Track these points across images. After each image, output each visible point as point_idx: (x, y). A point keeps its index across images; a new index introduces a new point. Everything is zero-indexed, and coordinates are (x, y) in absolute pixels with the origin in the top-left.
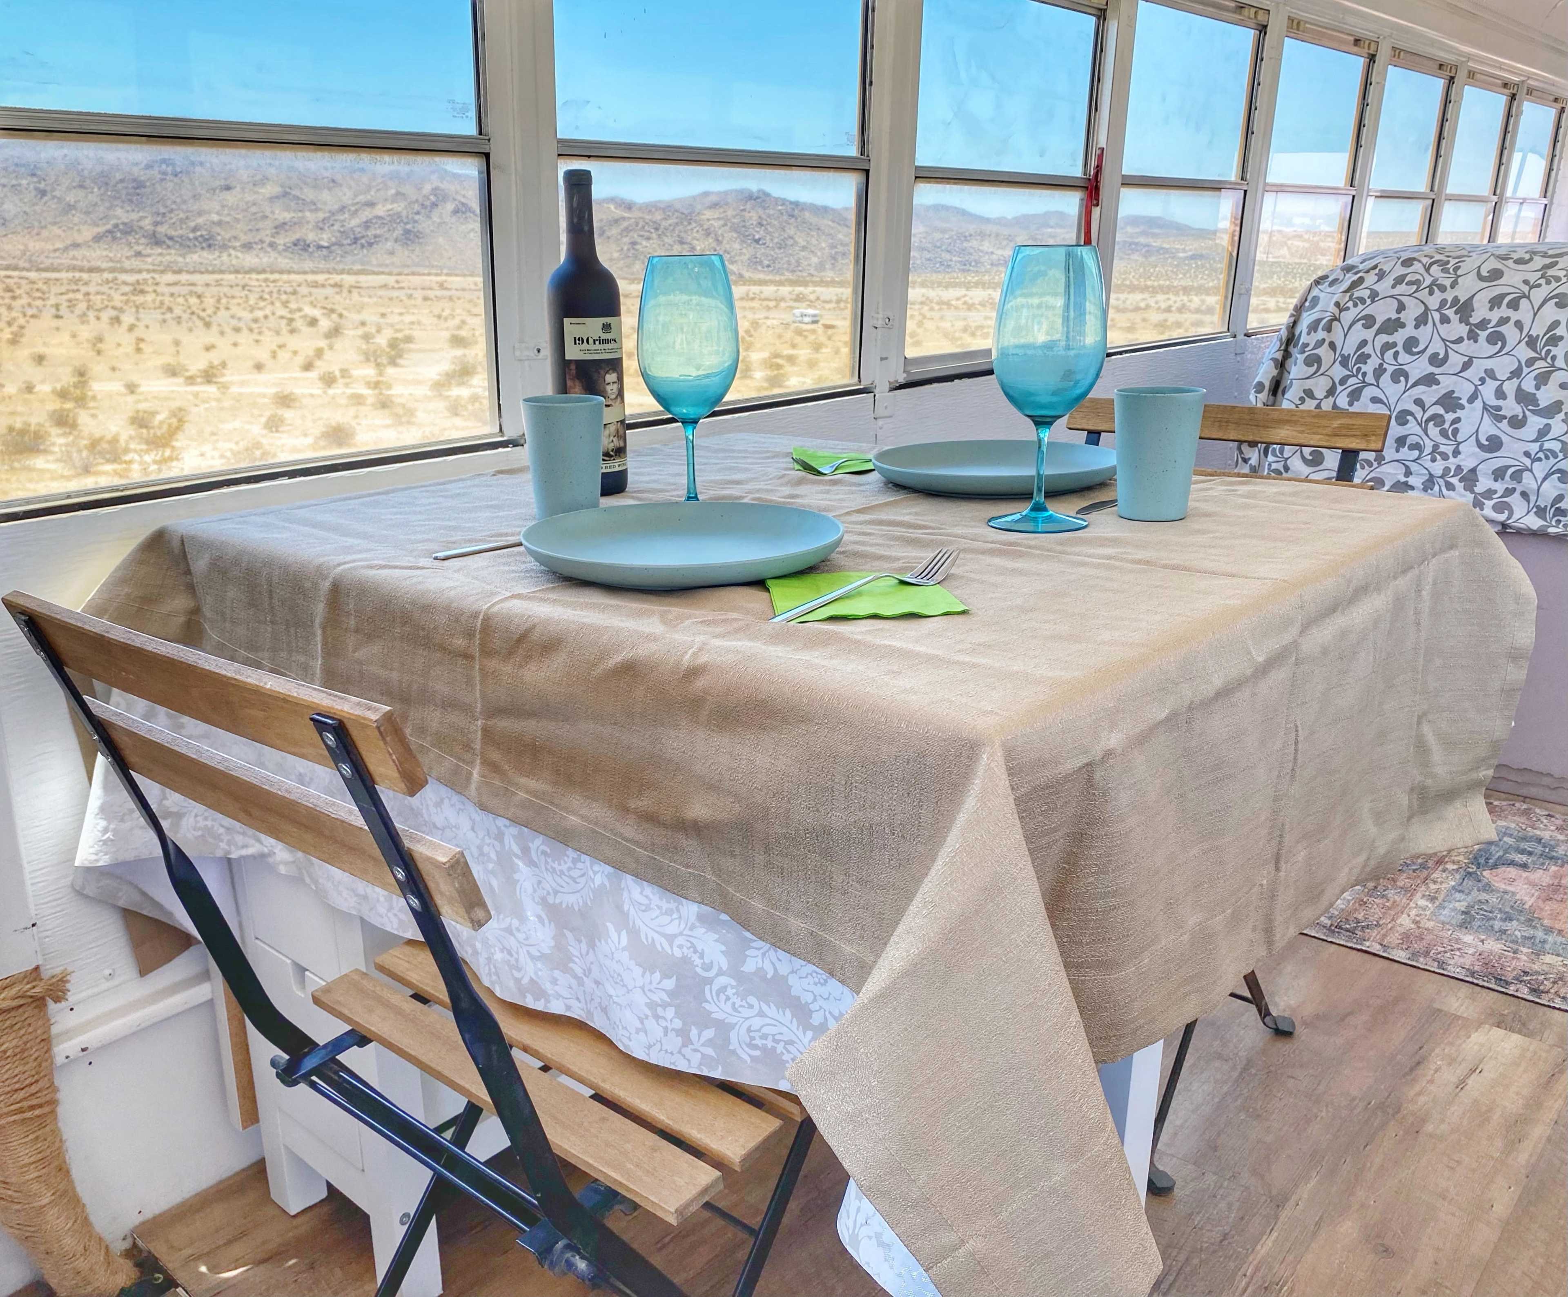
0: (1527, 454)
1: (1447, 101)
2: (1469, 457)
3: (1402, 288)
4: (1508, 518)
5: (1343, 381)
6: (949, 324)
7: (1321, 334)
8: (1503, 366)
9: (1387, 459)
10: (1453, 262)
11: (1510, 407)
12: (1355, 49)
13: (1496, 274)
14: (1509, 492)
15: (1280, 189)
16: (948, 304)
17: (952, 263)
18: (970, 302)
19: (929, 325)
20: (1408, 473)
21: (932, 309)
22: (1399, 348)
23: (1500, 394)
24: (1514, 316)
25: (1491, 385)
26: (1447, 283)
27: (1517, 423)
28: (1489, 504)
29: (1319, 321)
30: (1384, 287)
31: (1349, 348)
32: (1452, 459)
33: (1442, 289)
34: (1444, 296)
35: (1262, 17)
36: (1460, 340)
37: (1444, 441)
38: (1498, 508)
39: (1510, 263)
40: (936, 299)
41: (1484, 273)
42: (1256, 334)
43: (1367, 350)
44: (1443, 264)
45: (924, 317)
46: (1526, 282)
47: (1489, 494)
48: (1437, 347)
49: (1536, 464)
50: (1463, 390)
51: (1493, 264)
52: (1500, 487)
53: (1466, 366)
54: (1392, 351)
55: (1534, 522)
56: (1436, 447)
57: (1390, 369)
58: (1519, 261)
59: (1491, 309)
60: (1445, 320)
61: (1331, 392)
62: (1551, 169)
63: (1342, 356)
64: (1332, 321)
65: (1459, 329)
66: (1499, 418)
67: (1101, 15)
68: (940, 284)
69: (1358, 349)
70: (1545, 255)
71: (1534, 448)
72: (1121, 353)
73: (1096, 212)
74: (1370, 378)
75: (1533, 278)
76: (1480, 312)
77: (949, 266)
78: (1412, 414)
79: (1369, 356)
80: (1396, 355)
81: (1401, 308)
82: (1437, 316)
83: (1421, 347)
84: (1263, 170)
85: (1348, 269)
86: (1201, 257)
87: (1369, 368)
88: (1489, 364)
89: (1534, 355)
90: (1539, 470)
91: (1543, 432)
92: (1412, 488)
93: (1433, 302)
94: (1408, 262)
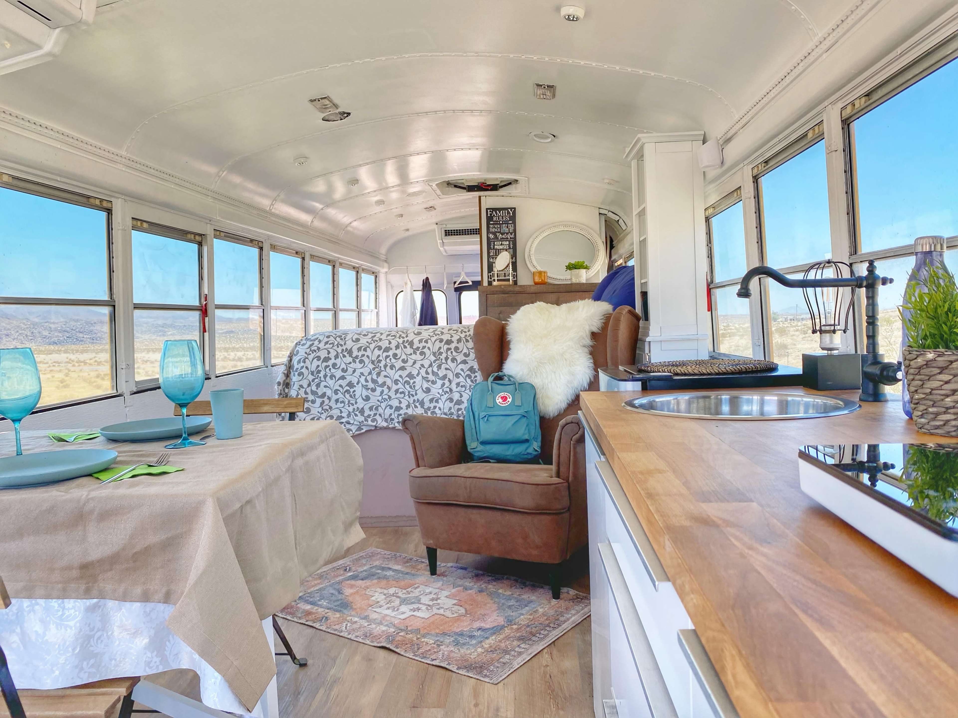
0: (378, 401)
1: (334, 274)
2: (361, 404)
3: (328, 346)
4: (377, 423)
5: (313, 380)
6: (86, 374)
7: (302, 364)
8: (366, 371)
9: (333, 408)
10: (343, 336)
11: (371, 385)
12: (297, 255)
13: (358, 340)
14: (375, 415)
15: (277, 308)
16: (85, 363)
17: (84, 339)
18: (99, 361)
19: (72, 374)
20: (341, 412)
21: (74, 366)
22: (331, 367)
23: (366, 381)
24: (366, 354)
25: (363, 378)
26: (343, 343)
27: (373, 390)
28: (369, 420)
29: (300, 359)
30: (321, 345)
31: (313, 368)
32: (355, 405)
33: (341, 345)
34: (343, 348)
35: (260, 244)
36: (350, 363)
37: (351, 399)
38: (373, 421)
39: (361, 336)
40: (76, 360)
41: (354, 340)
42: (275, 366)
43: (320, 368)
44: (340, 336)
45: (69, 370)
46: (367, 342)
47: (369, 416)
48: (343, 366)
49: (382, 404)
50: (355, 381)
51: (356, 336)
52: (372, 413)
53: (354, 371)
54: (328, 368)
55: (385, 424)
56: (349, 401)
57: (329, 375)
58: (365, 335)
59: (358, 352)
60: (344, 356)
61: (309, 385)
62: (376, 299)
63: (311, 371)
64: (305, 359)
65: (349, 359)
66: (368, 389)
67: (200, 244)
68: (77, 351)
69: (316, 369)
70: (372, 333)
71: (380, 398)
72: (223, 376)
73: (207, 319)
74: (323, 379)
75: (369, 341)
76: (355, 353)
77: (82, 341)
78: (339, 390)
79: (321, 371)
80: (330, 369)
81: (329, 353)
82: (341, 355)
83: (338, 366)
84: (268, 301)
85: (307, 339)
86: (232, 332)
87: (322, 375)
88: (362, 370)
89: (374, 366)
90: (383, 405)
91: (382, 392)
92: (344, 417)
93: (339, 350)
94: (328, 337)
